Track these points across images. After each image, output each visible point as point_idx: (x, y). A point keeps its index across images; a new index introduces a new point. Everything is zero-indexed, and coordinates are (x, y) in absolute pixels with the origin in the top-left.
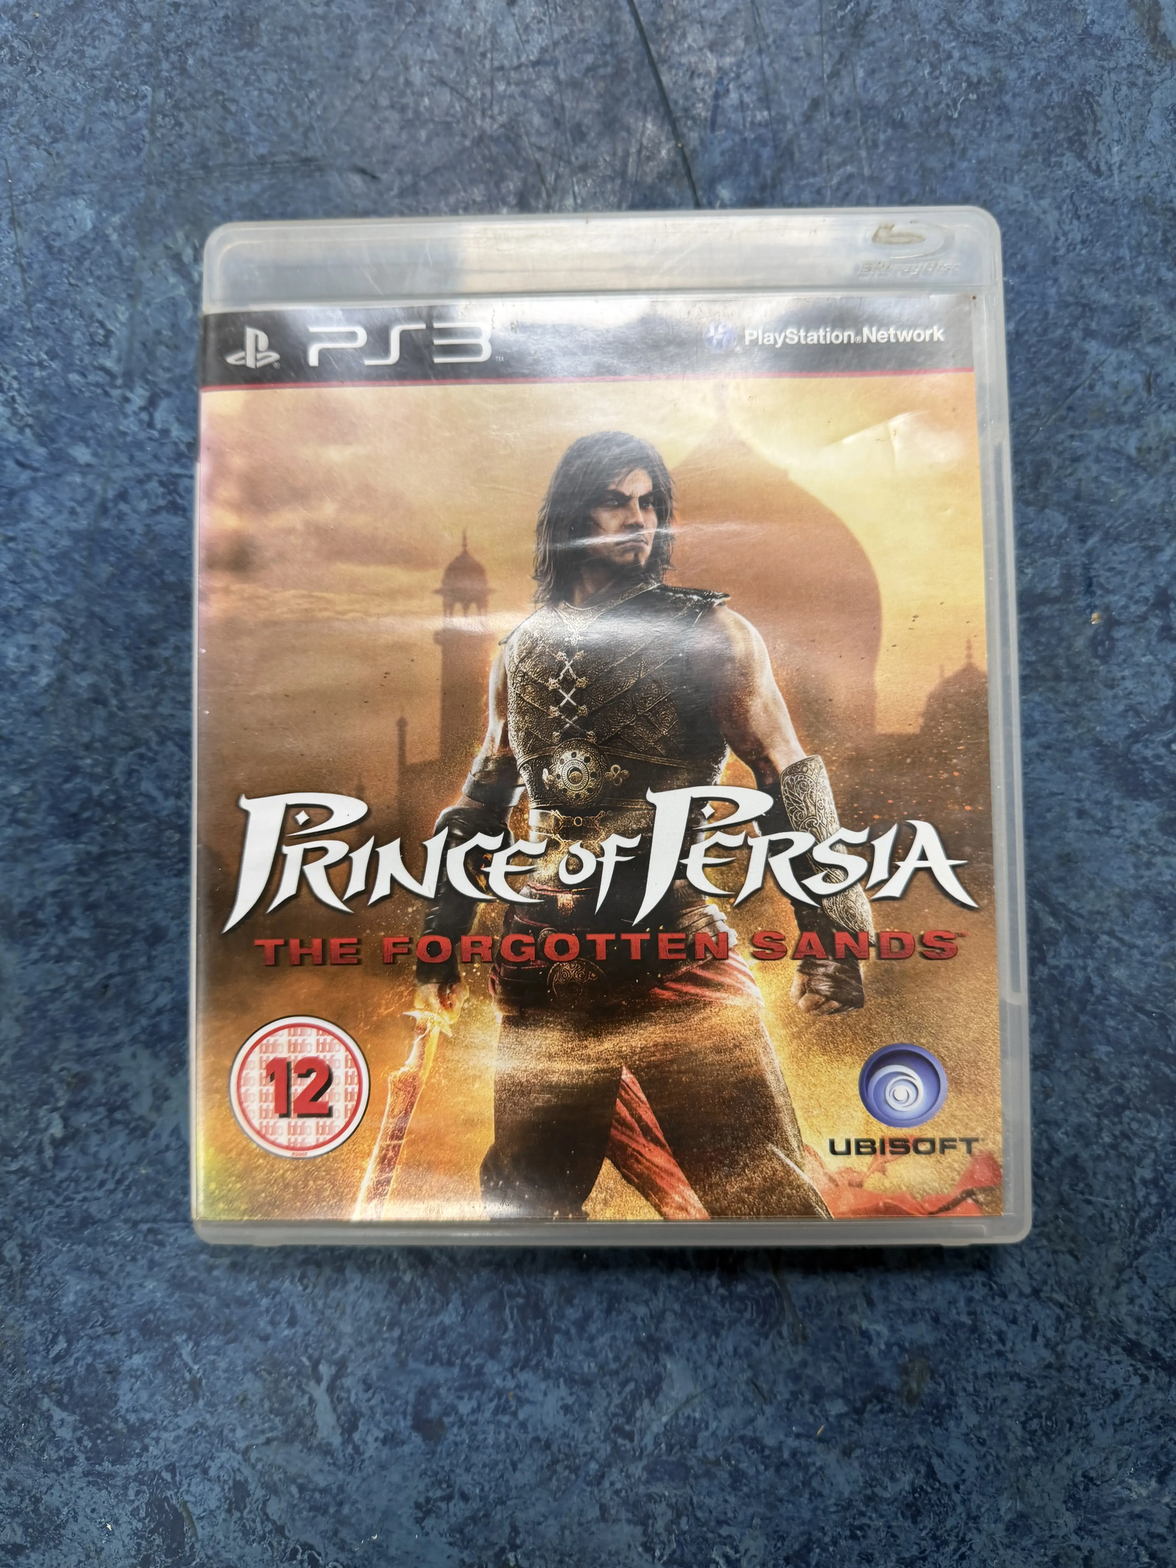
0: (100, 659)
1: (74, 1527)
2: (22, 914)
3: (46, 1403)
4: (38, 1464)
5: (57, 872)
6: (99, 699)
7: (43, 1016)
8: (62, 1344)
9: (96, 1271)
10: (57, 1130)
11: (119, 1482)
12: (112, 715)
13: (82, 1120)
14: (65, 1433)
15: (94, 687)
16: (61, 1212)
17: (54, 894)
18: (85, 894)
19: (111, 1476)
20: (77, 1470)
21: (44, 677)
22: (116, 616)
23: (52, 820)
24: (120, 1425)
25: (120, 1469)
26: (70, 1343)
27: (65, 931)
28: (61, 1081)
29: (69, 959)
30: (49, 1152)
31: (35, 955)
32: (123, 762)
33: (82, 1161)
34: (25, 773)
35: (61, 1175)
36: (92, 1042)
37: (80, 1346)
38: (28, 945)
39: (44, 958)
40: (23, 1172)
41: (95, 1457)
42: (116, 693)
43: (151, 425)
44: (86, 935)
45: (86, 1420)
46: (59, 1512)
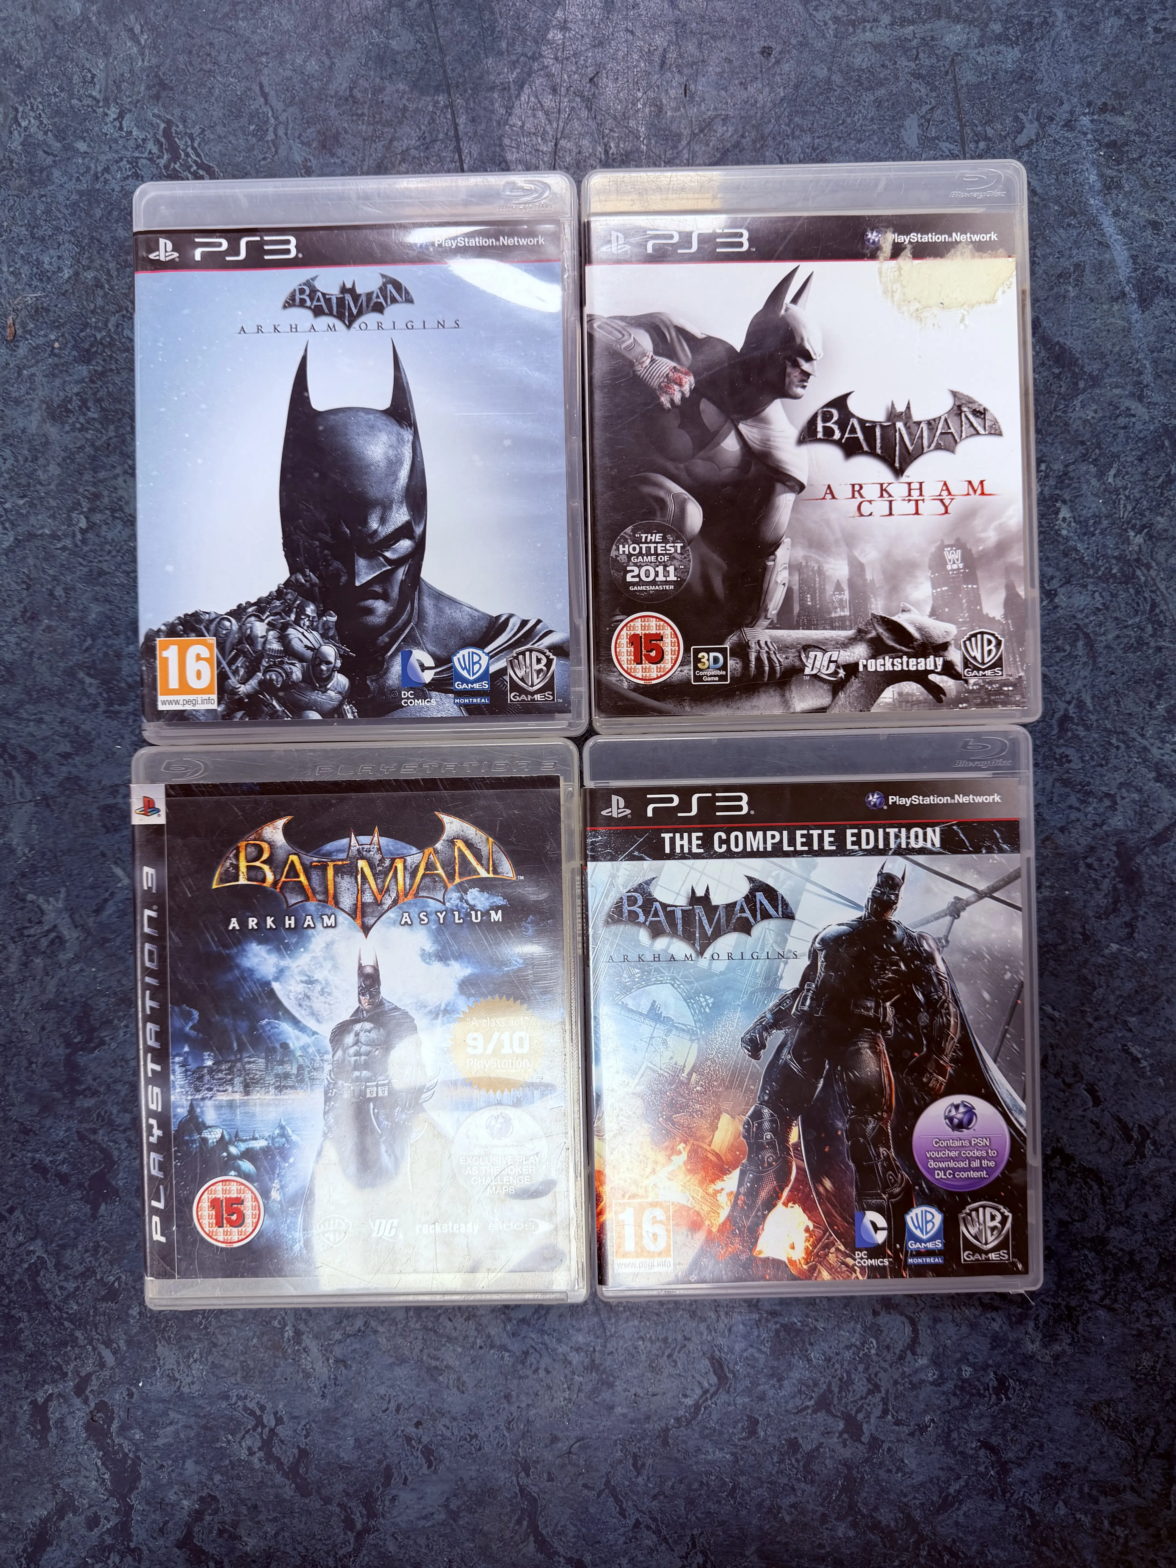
0: (98, 262)
1: (98, 742)
2: (59, 406)
3: (81, 675)
4: (78, 708)
5: (77, 382)
6: (98, 285)
7: (73, 461)
8: (89, 641)
9: (107, 600)
10: (83, 524)
11: (123, 715)
12: (106, 294)
13: (97, 518)
14: (92, 691)
15: (95, 278)
16: (86, 569)
17: (77, 394)
18: (95, 394)
19: (119, 712)
20: (100, 710)
21: (67, 273)
22: (106, 238)
23: (75, 353)
24: (123, 685)
25: (123, 708)
26: (94, 640)
27: (84, 414)
28: (85, 497)
29: (87, 429)
30: (79, 536)
31: (67, 428)
32: (113, 320)
33: (97, 540)
34: (58, 327)
35: (86, 549)
36: (102, 475)
37: (100, 641)
38: (63, 423)
39: (73, 430)
40: (64, 549)
41: (110, 702)
42: (108, 281)
43: (121, 128)
44: (96, 416)
45: (104, 682)
46: (90, 733)
